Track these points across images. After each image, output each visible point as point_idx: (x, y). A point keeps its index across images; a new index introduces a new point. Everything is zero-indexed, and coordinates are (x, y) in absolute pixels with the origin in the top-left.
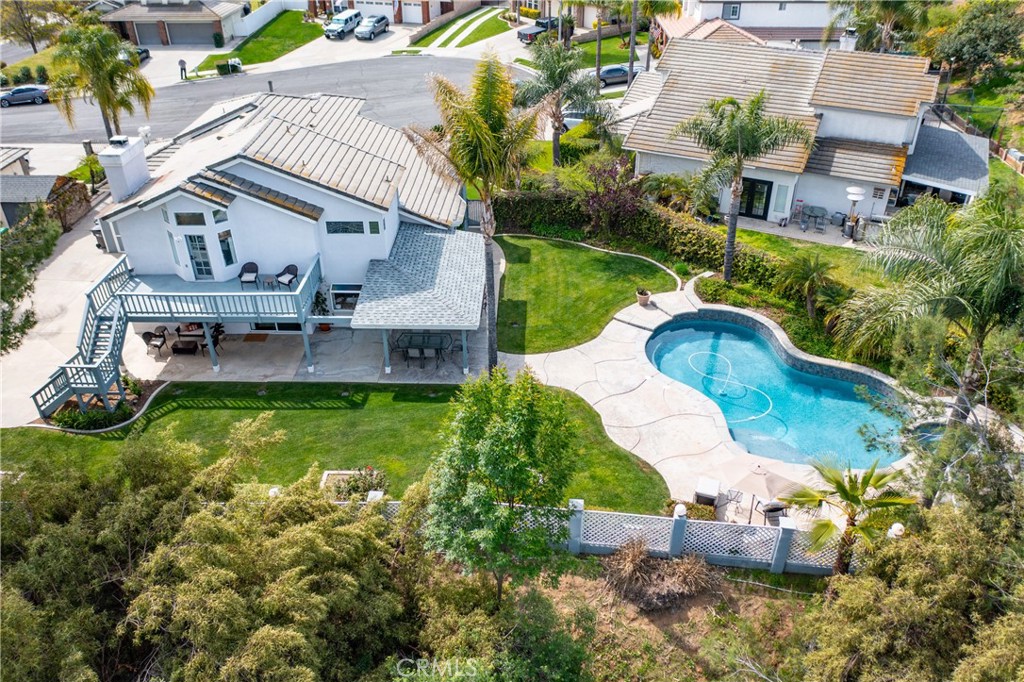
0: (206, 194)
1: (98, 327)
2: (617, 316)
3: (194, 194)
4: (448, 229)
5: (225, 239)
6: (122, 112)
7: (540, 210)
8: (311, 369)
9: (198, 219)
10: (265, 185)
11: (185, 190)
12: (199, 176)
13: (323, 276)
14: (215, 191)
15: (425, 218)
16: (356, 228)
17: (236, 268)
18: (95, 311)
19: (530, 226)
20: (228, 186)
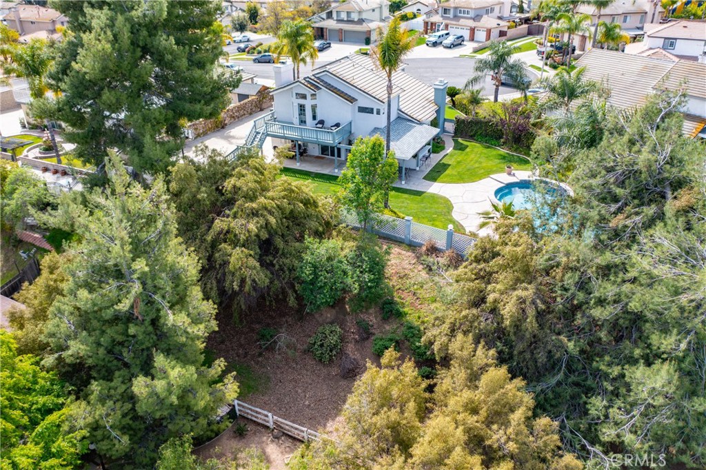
0: (309, 85)
1: (256, 136)
2: (491, 176)
3: (304, 84)
4: (420, 123)
5: (314, 108)
6: (301, 64)
7: (480, 128)
8: (336, 171)
9: (304, 97)
10: (335, 86)
11: (300, 82)
12: (308, 77)
13: (352, 132)
14: (313, 85)
15: (410, 116)
16: (370, 111)
17: (316, 122)
18: (256, 129)
19: (474, 135)
20: (318, 83)
